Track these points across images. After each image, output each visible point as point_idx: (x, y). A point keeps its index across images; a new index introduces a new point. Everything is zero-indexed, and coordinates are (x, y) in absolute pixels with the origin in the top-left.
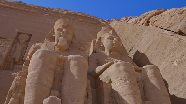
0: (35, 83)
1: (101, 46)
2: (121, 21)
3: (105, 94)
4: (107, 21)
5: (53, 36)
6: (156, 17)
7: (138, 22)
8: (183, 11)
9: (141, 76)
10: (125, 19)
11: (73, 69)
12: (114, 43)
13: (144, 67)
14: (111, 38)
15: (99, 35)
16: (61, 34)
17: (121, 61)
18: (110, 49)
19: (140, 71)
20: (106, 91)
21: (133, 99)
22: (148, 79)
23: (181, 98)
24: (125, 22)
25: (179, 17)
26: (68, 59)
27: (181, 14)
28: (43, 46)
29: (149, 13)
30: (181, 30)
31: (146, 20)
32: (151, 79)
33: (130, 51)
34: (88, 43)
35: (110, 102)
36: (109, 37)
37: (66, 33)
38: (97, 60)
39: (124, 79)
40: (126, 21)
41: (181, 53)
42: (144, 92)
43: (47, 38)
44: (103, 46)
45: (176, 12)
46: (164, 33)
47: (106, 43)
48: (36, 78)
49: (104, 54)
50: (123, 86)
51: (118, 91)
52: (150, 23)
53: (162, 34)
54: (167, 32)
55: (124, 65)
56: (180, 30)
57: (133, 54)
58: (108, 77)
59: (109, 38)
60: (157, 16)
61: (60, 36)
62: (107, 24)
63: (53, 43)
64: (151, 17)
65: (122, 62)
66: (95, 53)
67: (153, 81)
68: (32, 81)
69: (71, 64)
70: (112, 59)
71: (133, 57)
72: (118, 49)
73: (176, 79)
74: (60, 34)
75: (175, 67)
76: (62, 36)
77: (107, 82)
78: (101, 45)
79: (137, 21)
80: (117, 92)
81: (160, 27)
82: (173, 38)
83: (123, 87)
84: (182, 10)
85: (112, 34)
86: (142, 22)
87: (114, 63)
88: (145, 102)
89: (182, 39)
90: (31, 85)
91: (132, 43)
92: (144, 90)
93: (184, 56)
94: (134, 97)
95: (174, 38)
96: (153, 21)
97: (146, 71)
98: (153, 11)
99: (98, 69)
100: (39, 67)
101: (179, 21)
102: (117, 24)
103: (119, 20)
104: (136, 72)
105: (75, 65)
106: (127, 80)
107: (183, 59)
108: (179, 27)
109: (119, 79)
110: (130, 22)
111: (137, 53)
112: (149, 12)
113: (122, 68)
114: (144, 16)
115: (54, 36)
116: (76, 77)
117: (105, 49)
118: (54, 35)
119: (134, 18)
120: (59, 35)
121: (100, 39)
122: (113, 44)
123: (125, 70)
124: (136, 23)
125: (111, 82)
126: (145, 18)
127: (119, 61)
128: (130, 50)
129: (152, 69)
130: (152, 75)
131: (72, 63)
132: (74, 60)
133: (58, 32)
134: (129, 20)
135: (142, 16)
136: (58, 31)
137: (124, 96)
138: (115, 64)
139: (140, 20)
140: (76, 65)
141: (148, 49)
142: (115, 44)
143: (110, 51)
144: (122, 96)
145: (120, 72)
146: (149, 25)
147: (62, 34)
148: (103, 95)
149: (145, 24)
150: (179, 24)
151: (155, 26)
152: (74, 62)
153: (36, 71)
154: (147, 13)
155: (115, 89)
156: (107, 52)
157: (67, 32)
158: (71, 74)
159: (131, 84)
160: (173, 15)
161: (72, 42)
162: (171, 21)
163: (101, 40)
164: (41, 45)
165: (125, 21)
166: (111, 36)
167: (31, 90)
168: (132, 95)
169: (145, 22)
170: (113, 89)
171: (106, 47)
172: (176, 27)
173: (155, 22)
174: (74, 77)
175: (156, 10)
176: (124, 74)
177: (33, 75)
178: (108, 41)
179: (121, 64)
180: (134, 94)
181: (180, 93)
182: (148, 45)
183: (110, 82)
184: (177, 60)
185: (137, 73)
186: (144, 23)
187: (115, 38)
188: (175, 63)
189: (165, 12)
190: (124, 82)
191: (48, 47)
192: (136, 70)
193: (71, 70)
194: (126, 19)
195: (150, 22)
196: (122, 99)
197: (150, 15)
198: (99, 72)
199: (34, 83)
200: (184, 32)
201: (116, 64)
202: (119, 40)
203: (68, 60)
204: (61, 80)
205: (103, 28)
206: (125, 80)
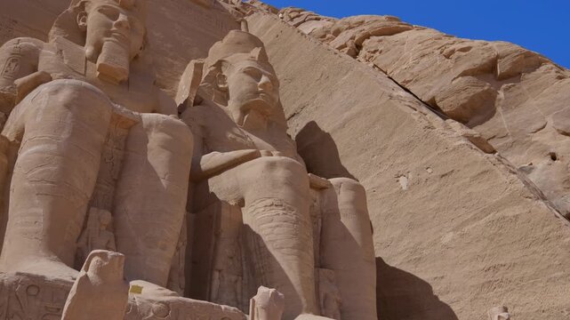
0: (52, 183)
1: (219, 89)
2: (280, 15)
3: (223, 235)
4: (238, 5)
5: (81, 24)
6: (380, 41)
7: (328, 36)
8: (453, 52)
9: (321, 202)
10: (292, 15)
11: (157, 156)
12: (260, 89)
13: (333, 181)
14: (253, 74)
15: (217, 50)
16: (111, 27)
17: (280, 155)
18: (244, 106)
19: (321, 189)
20: (226, 227)
21: (296, 262)
22: (336, 213)
23: (394, 269)
24: (292, 24)
25: (438, 63)
26: (144, 122)
27: (448, 57)
28: (50, 55)
29: (366, 21)
30: (437, 99)
31: (353, 38)
32: (346, 215)
33: (293, 116)
34: (176, 63)
35: (231, 258)
36: (249, 68)
37: (127, 28)
38: (203, 127)
39: (281, 206)
40: (297, 21)
41: (424, 161)
42: (320, 244)
43: (59, 26)
44: (226, 91)
45: (437, 46)
46: (395, 94)
47: (236, 81)
48: (53, 168)
49: (224, 114)
50: (277, 224)
51: (261, 234)
52: (363, 52)
53: (391, 97)
54: (402, 93)
55: (288, 168)
56: (434, 98)
57: (299, 129)
58: (237, 189)
59: (249, 72)
60: (387, 37)
61: (108, 34)
62: (238, 15)
63: (80, 47)
64: (368, 36)
65: (283, 158)
66: (199, 104)
67: (348, 221)
68: (40, 173)
69: (150, 140)
70: (247, 133)
71: (296, 134)
72: (267, 110)
73: (396, 222)
74: (109, 26)
75: (401, 191)
76: (115, 37)
77: (232, 203)
78: (221, 86)
79: (328, 32)
80: (258, 237)
81: (386, 73)
82: (415, 116)
83: (278, 226)
84: (452, 47)
85: (257, 62)
86: (340, 40)
87: (260, 156)
88: (320, 269)
89: (435, 125)
90: (39, 184)
91: (303, 94)
92: (321, 241)
93: (429, 171)
94: (300, 257)
95: (416, 118)
96: (373, 50)
97: (337, 192)
98: (375, 17)
99: (209, 160)
100: (65, 136)
101: (438, 73)
102: (269, 26)
103: (275, 11)
104: (310, 190)
105: (163, 147)
106: (290, 209)
107: (424, 176)
108: (434, 90)
109: (269, 202)
110: (307, 28)
111: (312, 127)
112: (366, 18)
113: (280, 174)
114: (349, 23)
115: (86, 27)
116: (162, 180)
117: (228, 98)
118: (84, 21)
119: (319, 19)
120: (104, 29)
121: (219, 64)
122: (257, 94)
123: (289, 183)
124: (322, 37)
125: (243, 206)
126: (351, 33)
127: (275, 153)
128: (291, 113)
129: (352, 190)
130: (348, 206)
131: (155, 138)
132: (161, 131)
133: (103, 17)
134: (304, 21)
135: (346, 23)
136: (102, 15)
137: (274, 249)
138: (264, 159)
139: (337, 33)
140: (166, 146)
141: (344, 126)
142: (261, 92)
143: (244, 110)
144: (269, 247)
145: (274, 185)
146: (357, 54)
147: (114, 29)
148: (217, 236)
149: (348, 48)
150: (436, 81)
151: (375, 66)
152: (161, 136)
153: (54, 147)
154: (359, 16)
155: (254, 228)
156: (232, 109)
157: (130, 27)
158: (150, 169)
159: (297, 221)
160: (427, 51)
161: (136, 57)
162: (417, 68)
163: (223, 69)
164: (42, 48)
165: (292, 19)
166: (255, 65)
167: (37, 201)
168: (296, 251)
169: (349, 43)
170: (247, 226)
171: (233, 95)
172: (426, 87)
173: (377, 53)
174: (158, 179)
175: (383, 18)
176: (283, 193)
177: (46, 155)
178: (243, 79)
179: (281, 162)
180: (300, 248)
181: (396, 256)
182: (347, 115)
183: (241, 203)
184: (410, 176)
185: (313, 193)
186: (345, 46)
187: (265, 75)
188: (403, 182)
189: (407, 32)
190: (281, 212)
191: (66, 62)
192: (312, 186)
193: (149, 158)
194: (298, 16)
195: (364, 49)
196: (269, 255)
197: (366, 28)
198: (210, 170)
199: (48, 182)
200: (441, 106)
201: (268, 162)
202: (274, 81)
203: (144, 126)
204: (116, 181)
205: (232, 31)
206: (284, 209)
